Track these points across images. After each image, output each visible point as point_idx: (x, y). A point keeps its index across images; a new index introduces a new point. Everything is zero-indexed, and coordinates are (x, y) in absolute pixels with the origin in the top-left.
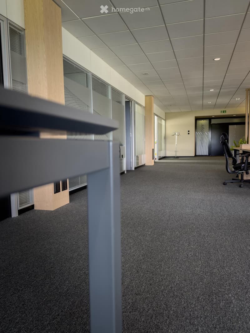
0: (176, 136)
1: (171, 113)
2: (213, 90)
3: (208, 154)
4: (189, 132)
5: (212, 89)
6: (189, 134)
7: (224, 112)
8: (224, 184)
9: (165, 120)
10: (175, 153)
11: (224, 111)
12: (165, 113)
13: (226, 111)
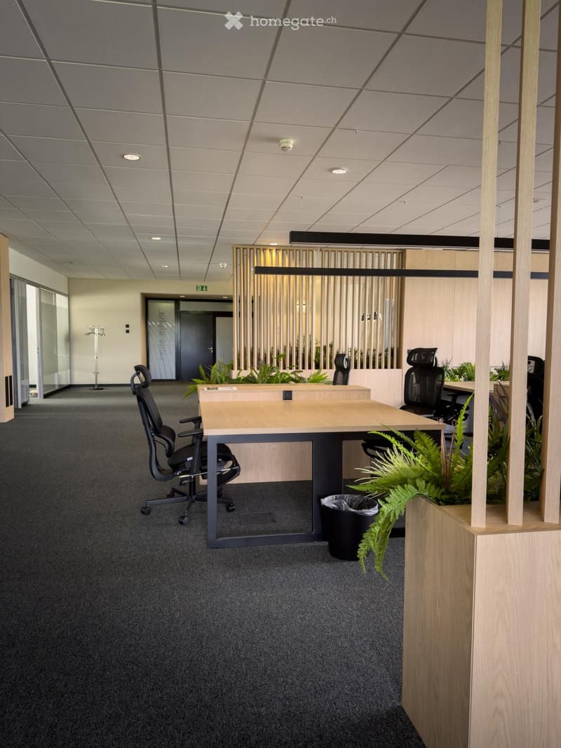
0: (96, 337)
1: (83, 279)
2: (159, 239)
3: (174, 378)
4: (127, 329)
5: (158, 237)
6: (128, 331)
7: (202, 290)
8: (143, 513)
9: (69, 296)
10: (94, 376)
11: (202, 287)
12: (68, 279)
13: (206, 287)
